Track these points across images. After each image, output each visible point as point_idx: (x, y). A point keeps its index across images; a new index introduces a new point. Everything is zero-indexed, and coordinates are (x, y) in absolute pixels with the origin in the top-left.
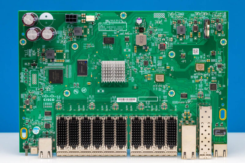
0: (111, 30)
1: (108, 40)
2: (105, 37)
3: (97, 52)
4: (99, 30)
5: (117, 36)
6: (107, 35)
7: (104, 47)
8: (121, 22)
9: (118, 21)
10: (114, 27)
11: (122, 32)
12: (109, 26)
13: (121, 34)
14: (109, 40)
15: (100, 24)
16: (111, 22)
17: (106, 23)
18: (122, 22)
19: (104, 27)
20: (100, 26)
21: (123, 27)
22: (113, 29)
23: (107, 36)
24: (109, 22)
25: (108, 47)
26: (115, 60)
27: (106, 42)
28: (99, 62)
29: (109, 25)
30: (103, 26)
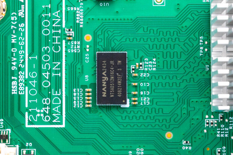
0: (60, 66)
1: (108, 83)
2: (94, 96)
3: (169, 136)
4: (63, 126)
5: (88, 38)
6: (84, 87)
7: (146, 101)
8: (21, 20)
9: (18, 32)
10: (46, 52)
11: (71, 16)
12: (40, 78)
13: (80, 18)
14: (108, 75)
15: (30, 123)
16: (19, 69)
17: (26, 92)
18: (21, 14)
19: (45, 101)
20: (40, 122)
21: (46, 10)
22: (57, 57)
23: (92, 86)
24: (21, 78)
25: (144, 80)
26: (209, 46)
27: (120, 92)
28: (219, 124)
29: (35, 75)
30: (40, 106)
